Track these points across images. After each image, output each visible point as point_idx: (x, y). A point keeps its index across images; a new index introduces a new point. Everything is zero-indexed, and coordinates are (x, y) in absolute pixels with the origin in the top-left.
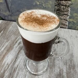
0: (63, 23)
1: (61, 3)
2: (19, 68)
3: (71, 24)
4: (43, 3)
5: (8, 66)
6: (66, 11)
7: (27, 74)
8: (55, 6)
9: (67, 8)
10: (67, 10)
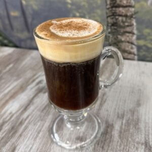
0: (127, 49)
1: (117, 11)
2: (30, 120)
3: (142, 50)
4: (86, 13)
5: (11, 115)
6: (128, 26)
7: (42, 130)
8: (108, 17)
9: (129, 21)
10: (129, 24)
